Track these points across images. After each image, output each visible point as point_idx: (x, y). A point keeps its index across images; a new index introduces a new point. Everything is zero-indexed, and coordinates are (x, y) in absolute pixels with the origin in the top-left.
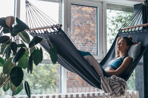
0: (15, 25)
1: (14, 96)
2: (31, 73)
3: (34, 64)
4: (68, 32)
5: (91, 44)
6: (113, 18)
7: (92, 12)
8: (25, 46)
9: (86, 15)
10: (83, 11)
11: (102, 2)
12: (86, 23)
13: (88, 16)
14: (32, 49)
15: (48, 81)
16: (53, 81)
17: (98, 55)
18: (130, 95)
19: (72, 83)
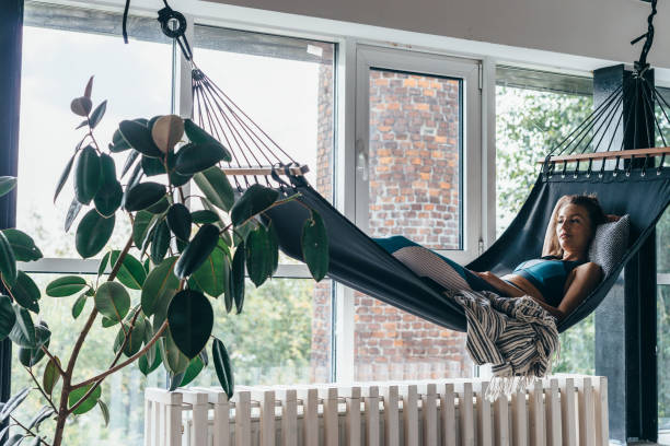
0: (184, 144)
1: (177, 390)
2: (239, 311)
3: (248, 281)
4: (359, 168)
5: (435, 210)
6: (511, 114)
7: (438, 93)
8: (217, 218)
9: (416, 106)
10: (406, 88)
11: (480, 62)
12: (418, 133)
13: (424, 107)
14: (241, 229)
15: (276, 340)
16: (297, 341)
17: (465, 248)
18: (577, 390)
19: (367, 350)
